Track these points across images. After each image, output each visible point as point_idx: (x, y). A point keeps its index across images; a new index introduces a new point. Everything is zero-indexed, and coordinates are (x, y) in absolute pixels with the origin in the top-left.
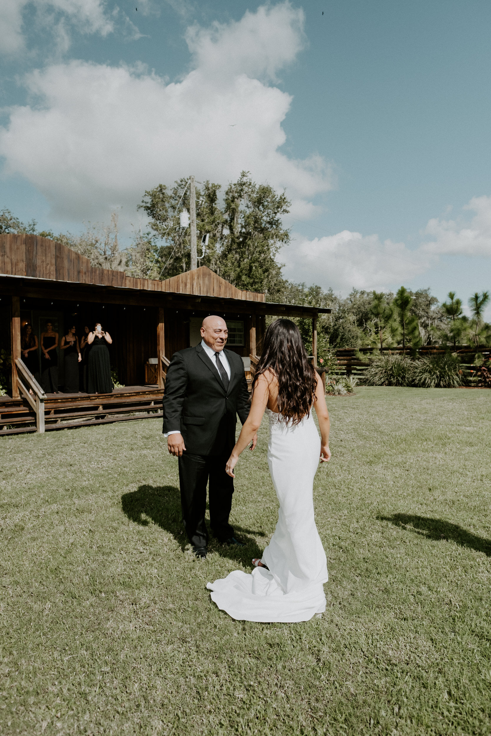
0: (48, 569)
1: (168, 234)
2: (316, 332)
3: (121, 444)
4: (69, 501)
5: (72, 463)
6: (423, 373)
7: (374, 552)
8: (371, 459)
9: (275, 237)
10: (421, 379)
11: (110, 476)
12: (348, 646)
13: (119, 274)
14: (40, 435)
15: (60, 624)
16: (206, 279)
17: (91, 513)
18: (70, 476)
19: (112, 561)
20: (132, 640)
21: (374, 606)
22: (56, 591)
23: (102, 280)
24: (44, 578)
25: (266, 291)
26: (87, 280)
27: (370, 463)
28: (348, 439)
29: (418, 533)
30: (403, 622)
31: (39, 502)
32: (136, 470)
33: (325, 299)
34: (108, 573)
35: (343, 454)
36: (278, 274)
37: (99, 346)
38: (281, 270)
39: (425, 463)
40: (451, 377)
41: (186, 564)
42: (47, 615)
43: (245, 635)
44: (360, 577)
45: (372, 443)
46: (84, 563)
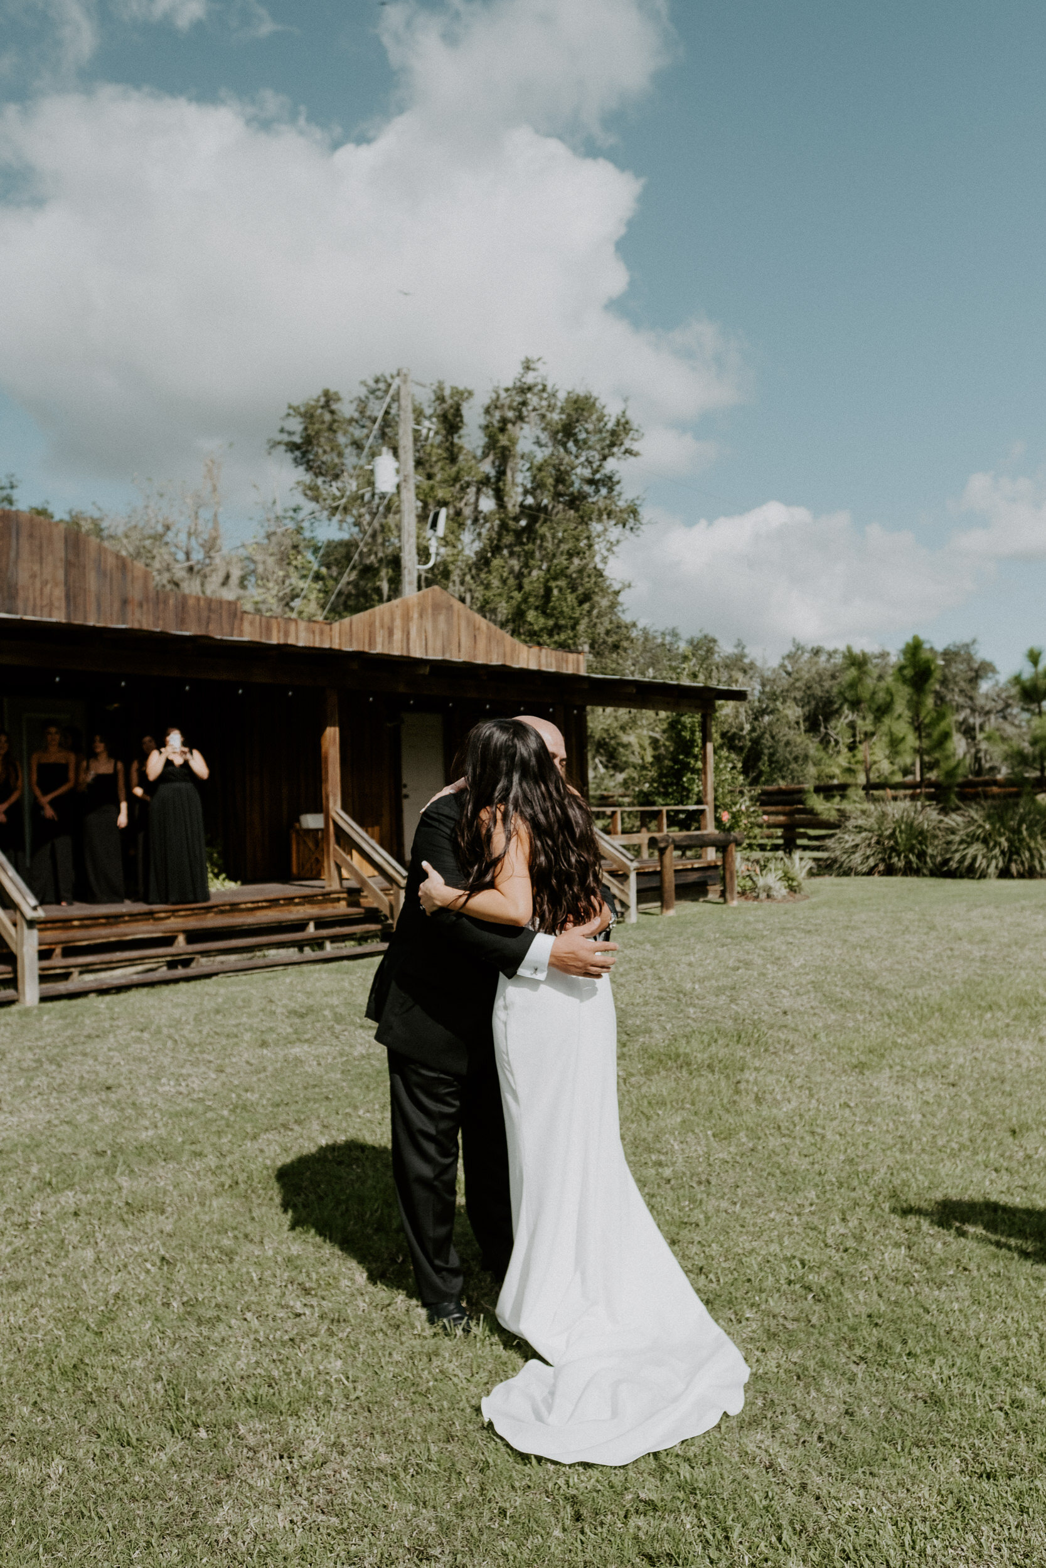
0: (55, 1368)
1: (345, 509)
2: (710, 747)
3: (235, 1030)
4: (105, 1184)
5: (110, 1082)
6: (969, 844)
7: (893, 1298)
8: (863, 1058)
9: (605, 517)
10: (964, 858)
11: (210, 1115)
12: (853, 1555)
13: (225, 606)
14: (26, 1012)
15: (90, 1517)
16: (442, 618)
17: (163, 1212)
18: (107, 1115)
19: (223, 1340)
20: (285, 1559)
21: (908, 1443)
22: (76, 1427)
23: (182, 622)
24: (45, 1393)
25: (586, 648)
26: (144, 621)
27: (861, 1067)
28: (802, 1009)
29: (998, 1244)
30: (985, 1485)
31: (28, 1186)
32: (277, 1099)
33: (727, 666)
34: (215, 1375)
35: (793, 1047)
36: (613, 606)
37: (177, 785)
38: (621, 598)
39: (994, 1065)
40: (1035, 852)
41: (416, 1342)
42: (55, 1495)
43: (582, 1532)
44: (863, 1366)
45: (860, 1017)
46: (150, 1347)
